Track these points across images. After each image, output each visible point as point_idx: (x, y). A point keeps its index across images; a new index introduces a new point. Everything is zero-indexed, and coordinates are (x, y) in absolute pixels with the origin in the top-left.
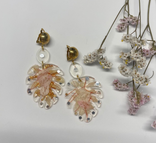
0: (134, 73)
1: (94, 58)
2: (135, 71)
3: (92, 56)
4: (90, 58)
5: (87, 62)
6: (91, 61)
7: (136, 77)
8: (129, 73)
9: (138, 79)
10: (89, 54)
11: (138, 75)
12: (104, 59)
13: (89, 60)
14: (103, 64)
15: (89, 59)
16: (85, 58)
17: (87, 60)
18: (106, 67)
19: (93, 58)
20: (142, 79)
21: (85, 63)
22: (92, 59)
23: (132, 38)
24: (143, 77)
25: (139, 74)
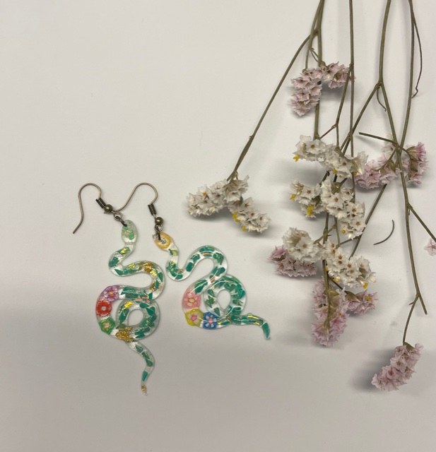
0: (329, 250)
1: (216, 202)
2: (333, 246)
3: (210, 195)
4: (206, 202)
5: (198, 211)
6: (208, 211)
7: (335, 263)
8: (312, 255)
9: (339, 271)
10: (203, 191)
11: (340, 257)
12: (246, 205)
13: (201, 209)
14: (242, 218)
15: (201, 206)
16: (191, 200)
17: (196, 207)
18: (251, 228)
19: (213, 202)
20: (352, 272)
21: (191, 214)
22: (212, 204)
23: (324, 150)
24: (353, 266)
25: (342, 255)
